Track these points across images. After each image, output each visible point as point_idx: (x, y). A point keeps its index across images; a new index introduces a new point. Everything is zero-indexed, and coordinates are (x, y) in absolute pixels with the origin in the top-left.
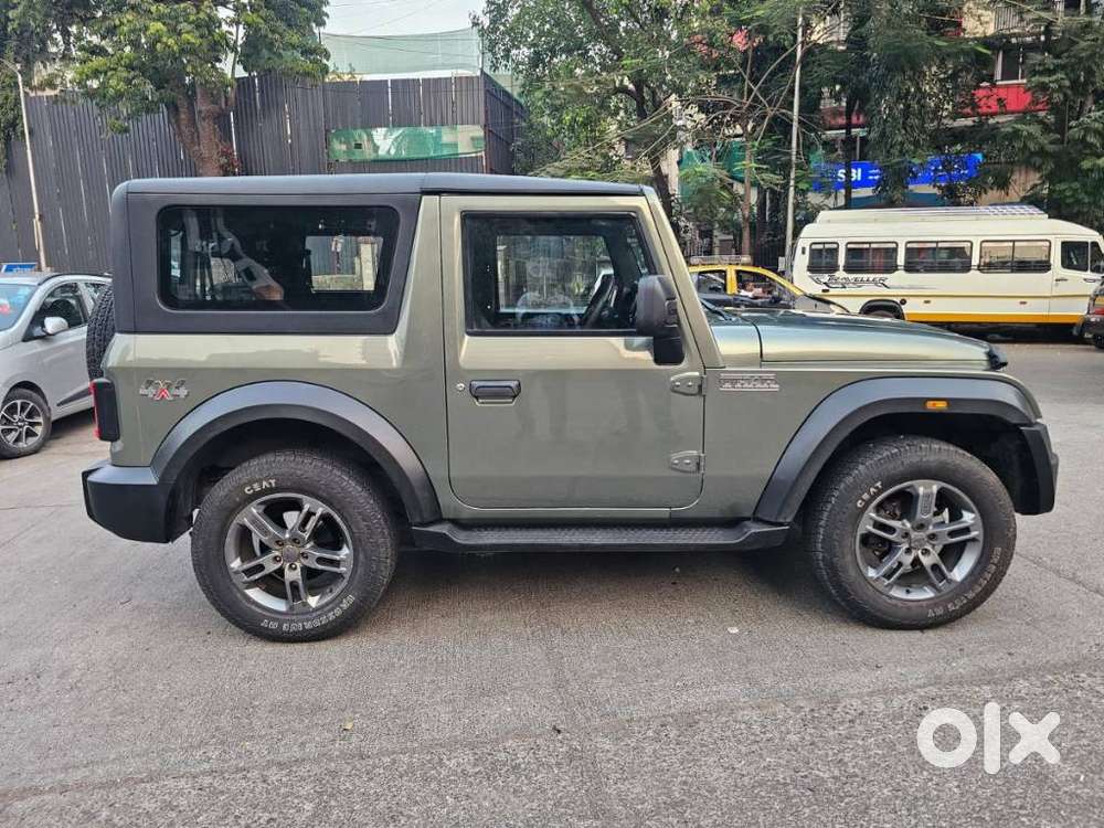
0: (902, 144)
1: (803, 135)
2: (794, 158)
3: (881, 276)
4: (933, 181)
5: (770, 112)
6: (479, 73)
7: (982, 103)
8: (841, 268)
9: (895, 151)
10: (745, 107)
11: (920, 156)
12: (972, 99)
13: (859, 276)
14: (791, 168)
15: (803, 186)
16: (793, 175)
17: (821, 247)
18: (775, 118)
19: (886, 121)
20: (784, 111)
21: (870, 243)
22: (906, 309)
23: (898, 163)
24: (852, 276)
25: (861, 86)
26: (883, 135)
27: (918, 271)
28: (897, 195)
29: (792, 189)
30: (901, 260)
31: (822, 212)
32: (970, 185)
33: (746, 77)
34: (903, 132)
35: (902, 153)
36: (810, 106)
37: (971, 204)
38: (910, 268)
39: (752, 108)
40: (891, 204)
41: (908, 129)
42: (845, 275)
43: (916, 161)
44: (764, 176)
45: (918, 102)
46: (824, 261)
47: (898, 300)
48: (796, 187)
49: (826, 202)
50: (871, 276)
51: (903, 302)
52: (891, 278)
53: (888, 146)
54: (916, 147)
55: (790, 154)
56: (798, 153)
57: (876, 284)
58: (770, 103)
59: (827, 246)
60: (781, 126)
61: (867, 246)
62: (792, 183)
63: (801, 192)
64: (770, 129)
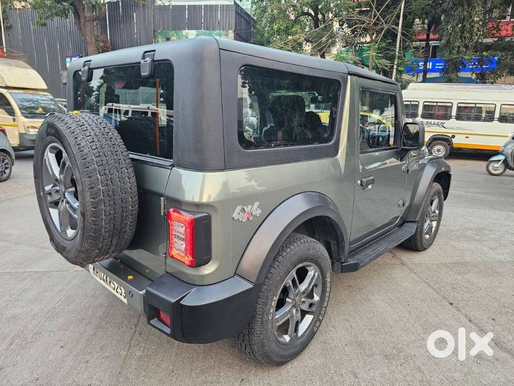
0: (459, 47)
1: (403, 41)
2: (397, 53)
3: (442, 121)
4: (472, 70)
5: (386, 27)
6: (233, 3)
7: (502, 28)
8: (420, 116)
9: (455, 52)
10: (372, 23)
11: (469, 55)
12: (498, 26)
13: (430, 121)
14: (395, 59)
15: (401, 69)
16: (396, 63)
17: (409, 103)
18: (388, 31)
19: (451, 34)
20: (393, 26)
21: (437, 102)
22: (454, 141)
23: (455, 58)
24: (425, 121)
25: (436, 16)
26: (448, 42)
27: (463, 120)
28: (453, 76)
29: (395, 70)
30: (454, 113)
31: (411, 84)
32: (492, 73)
33: (374, 7)
34: (460, 41)
35: (458, 53)
36: (408, 25)
37: (493, 83)
38: (458, 118)
39: (375, 24)
40: (450, 81)
41: (463, 39)
42: (421, 119)
43: (466, 57)
44: (380, 61)
45: (470, 24)
46: (410, 112)
47: (450, 135)
48: (397, 70)
49: (413, 79)
50: (437, 121)
51: (453, 137)
52: (447, 123)
53: (451, 48)
54: (466, 50)
55: (394, 51)
56: (400, 50)
57: (438, 125)
58: (386, 23)
59: (412, 103)
60: (392, 35)
61: (435, 104)
62: (395, 67)
63: (399, 72)
64: (385, 36)
